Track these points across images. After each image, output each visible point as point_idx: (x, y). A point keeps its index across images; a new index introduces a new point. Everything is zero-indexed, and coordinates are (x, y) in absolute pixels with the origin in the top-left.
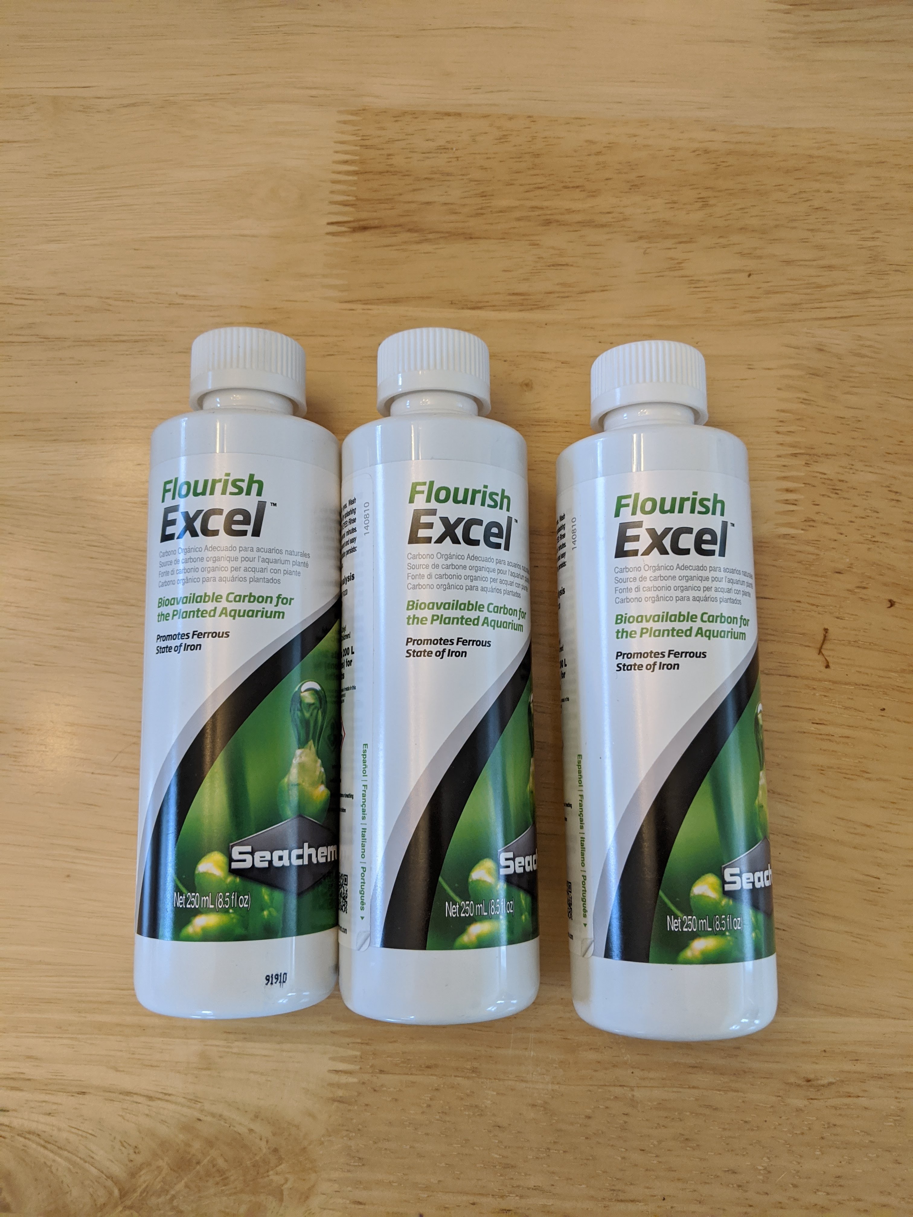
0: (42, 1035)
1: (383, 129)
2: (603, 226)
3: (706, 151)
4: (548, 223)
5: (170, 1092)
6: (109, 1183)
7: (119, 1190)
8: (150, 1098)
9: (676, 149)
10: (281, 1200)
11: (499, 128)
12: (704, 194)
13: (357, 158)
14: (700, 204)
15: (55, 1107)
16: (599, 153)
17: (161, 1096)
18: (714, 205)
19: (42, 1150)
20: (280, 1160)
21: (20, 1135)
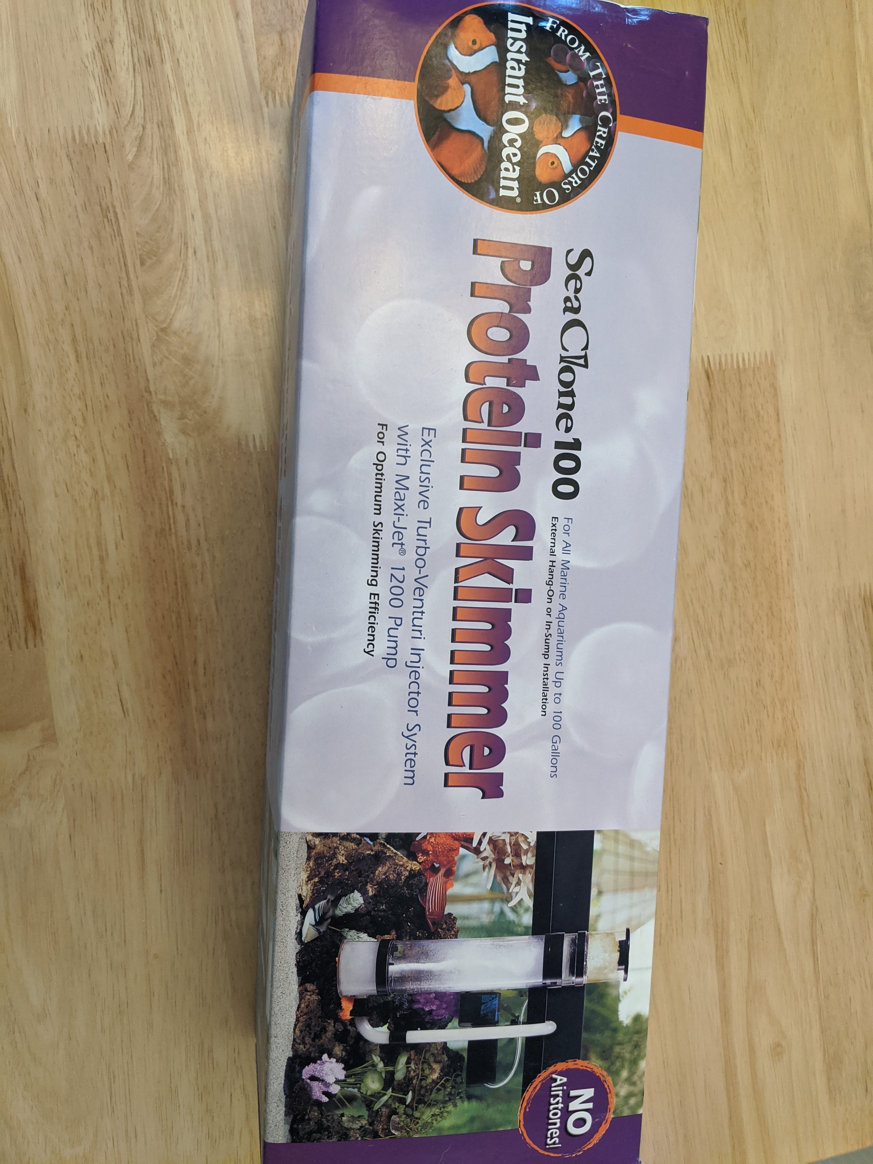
1: (765, 379)
2: (727, 512)
3: (776, 562)
4: (725, 481)
6: (168, 321)
7: (166, 328)
8: (219, 337)
9: (775, 545)
10: (179, 419)
11: (774, 445)
12: (752, 564)
13: (747, 366)
14: (746, 562)
15: (203, 282)
16: (767, 502)
17: (221, 341)
18: (746, 571)
19: (178, 279)
20: (201, 415)
21: (183, 265)
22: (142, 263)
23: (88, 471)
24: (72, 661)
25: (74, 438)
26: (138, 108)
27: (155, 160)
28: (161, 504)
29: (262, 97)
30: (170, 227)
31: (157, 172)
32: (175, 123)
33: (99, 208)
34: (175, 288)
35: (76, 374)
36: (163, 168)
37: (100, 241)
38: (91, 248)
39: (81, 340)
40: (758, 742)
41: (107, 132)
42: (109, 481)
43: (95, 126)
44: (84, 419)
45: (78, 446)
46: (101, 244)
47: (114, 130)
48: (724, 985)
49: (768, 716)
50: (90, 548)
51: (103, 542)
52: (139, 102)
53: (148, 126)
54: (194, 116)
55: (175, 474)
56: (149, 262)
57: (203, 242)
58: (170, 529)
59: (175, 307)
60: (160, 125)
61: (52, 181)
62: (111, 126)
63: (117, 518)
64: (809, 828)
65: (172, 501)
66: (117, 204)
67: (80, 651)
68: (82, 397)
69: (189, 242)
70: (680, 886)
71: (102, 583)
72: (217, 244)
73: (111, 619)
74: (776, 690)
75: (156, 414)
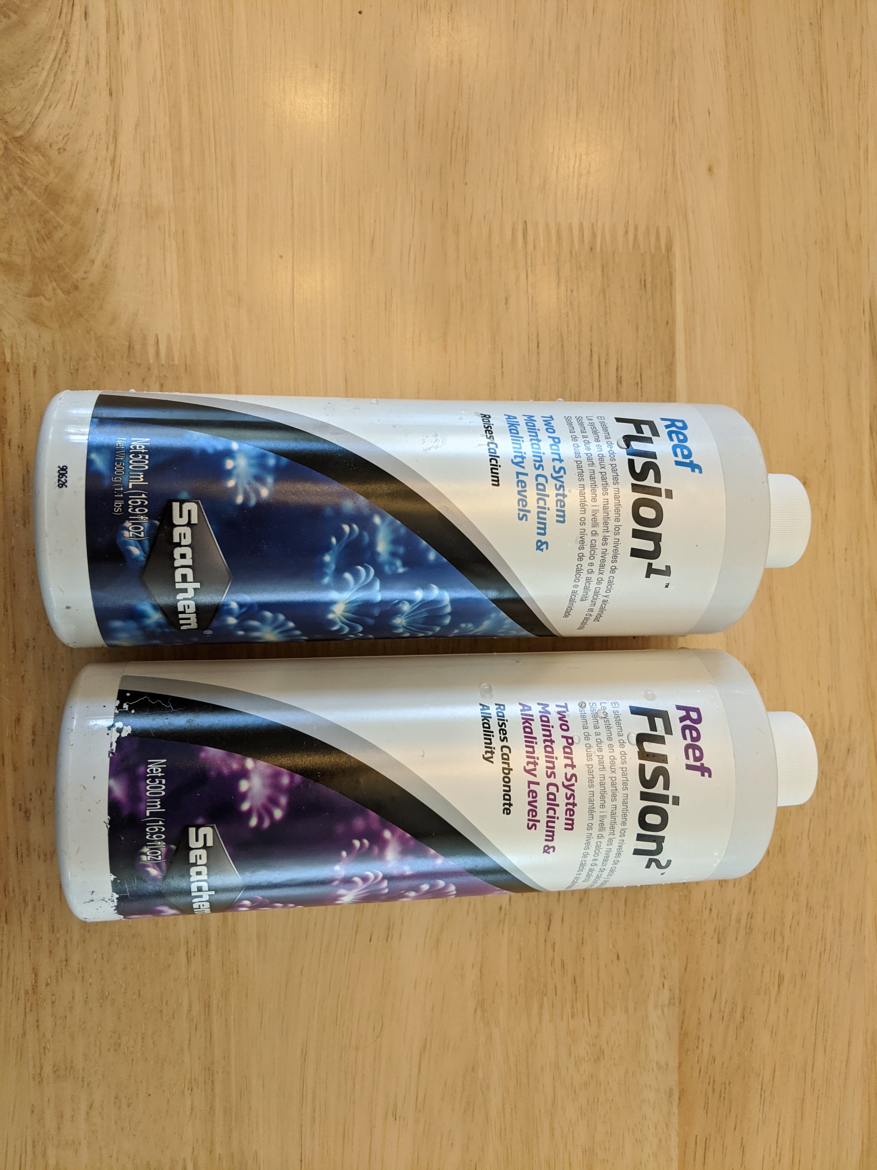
0: (162, 49)
5: (121, 180)
6: (27, 126)
7: (22, 136)
8: (113, 161)
10: (30, 295)
15: (95, 67)
17: (116, 171)
19: (52, 57)
20: (68, 292)
21: (64, 33)
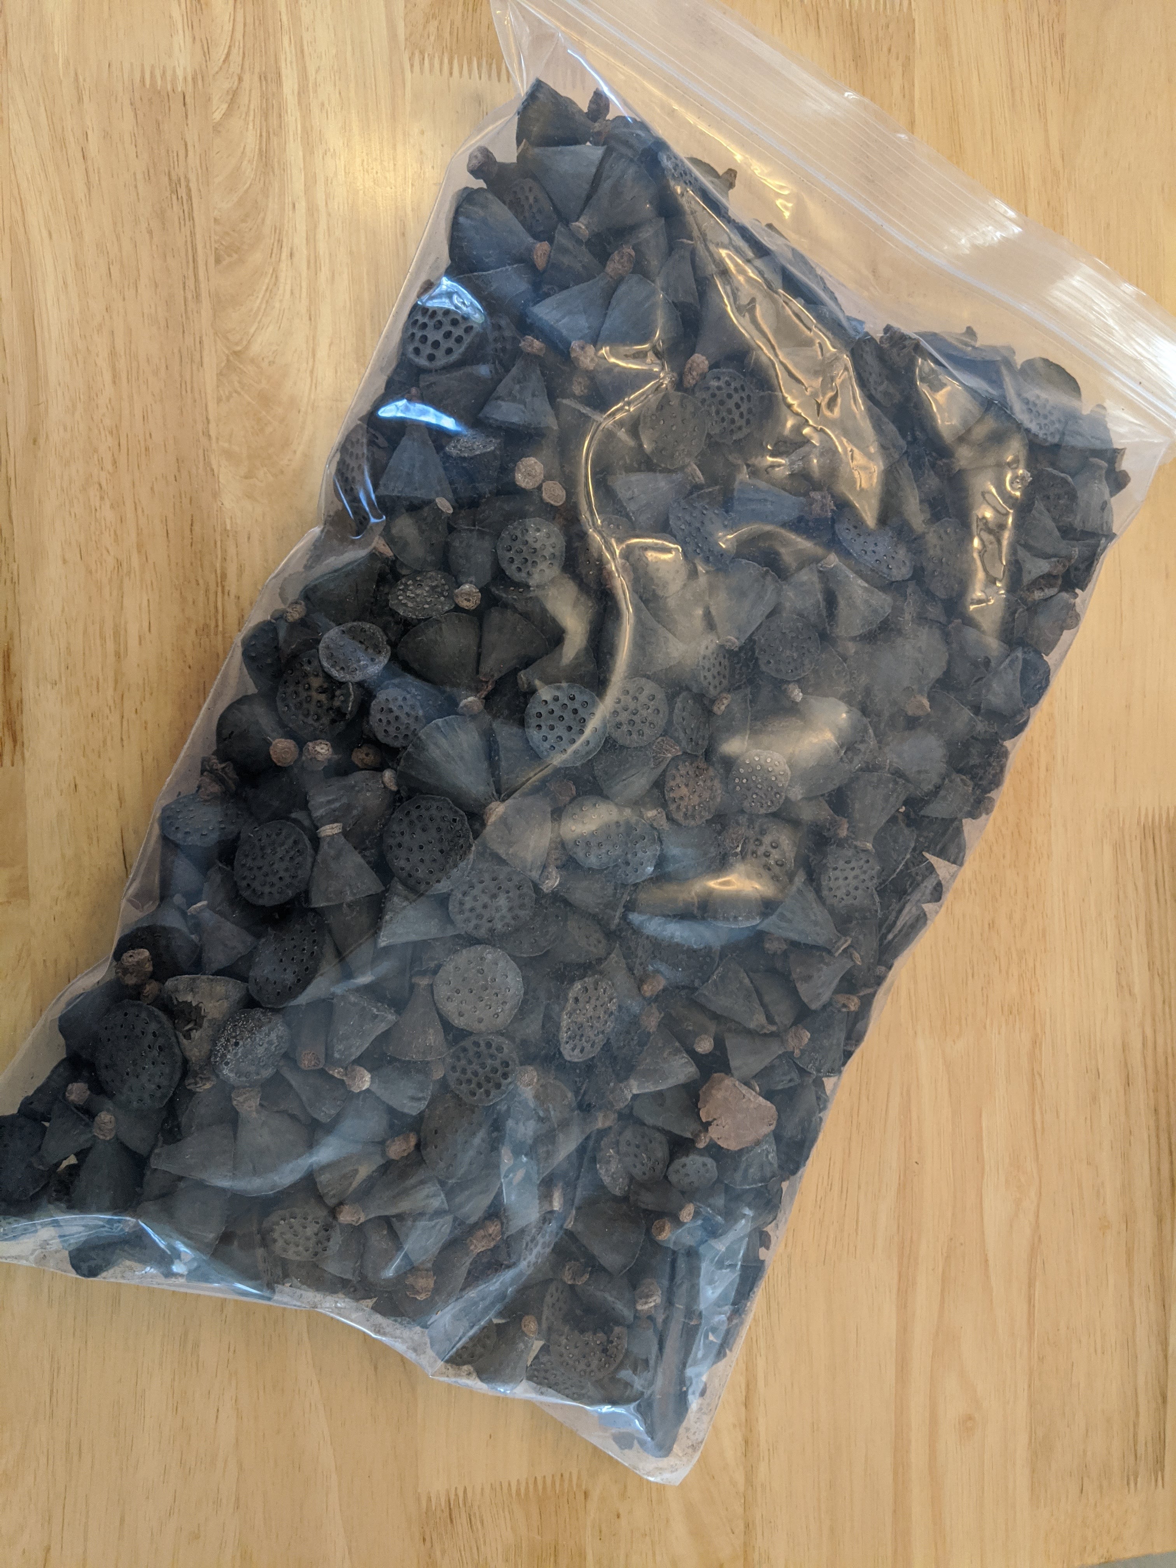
22: (218, 261)
23: (112, 533)
24: (62, 791)
25: (97, 486)
26: (235, 51)
27: (251, 124)
28: (207, 590)
29: (406, 57)
30: (262, 215)
31: (251, 141)
32: (284, 78)
33: (167, 179)
34: (258, 301)
35: (110, 400)
36: (261, 136)
37: (163, 224)
38: (150, 232)
39: (122, 354)
40: (983, 1003)
41: (189, 79)
42: (139, 552)
43: (174, 67)
44: (115, 462)
45: (102, 498)
46: (164, 228)
47: (199, 77)
48: (904, 1329)
49: (1000, 971)
50: (103, 638)
51: (122, 632)
52: (237, 44)
53: (246, 77)
54: (311, 70)
55: (232, 550)
56: (226, 261)
57: (304, 242)
58: (217, 626)
59: (255, 325)
60: (263, 77)
61: (106, 135)
62: (195, 71)
63: (145, 603)
64: (1039, 1126)
65: (223, 587)
66: (192, 177)
67: (74, 778)
68: (114, 432)
69: (285, 240)
70: (859, 1187)
71: (115, 689)
72: (322, 248)
73: (122, 739)
74: (1015, 936)
75: (215, 467)
